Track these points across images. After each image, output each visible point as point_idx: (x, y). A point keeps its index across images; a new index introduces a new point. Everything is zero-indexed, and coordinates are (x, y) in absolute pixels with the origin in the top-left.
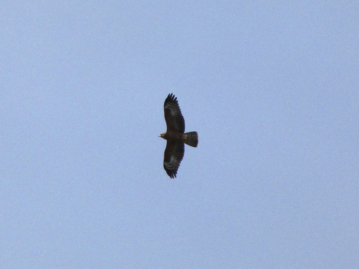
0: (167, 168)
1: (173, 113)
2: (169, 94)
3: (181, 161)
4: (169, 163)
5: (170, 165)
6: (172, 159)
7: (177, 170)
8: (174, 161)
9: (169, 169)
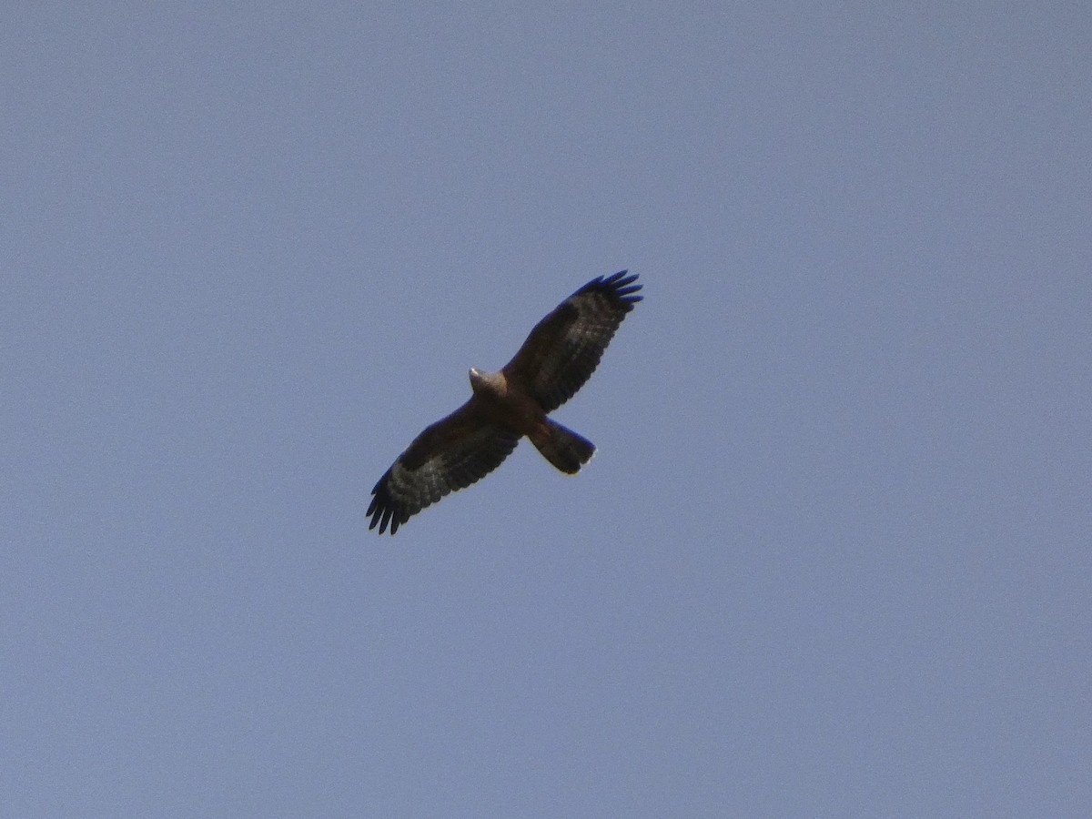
0: (390, 484)
1: (576, 331)
2: (624, 273)
3: (456, 490)
4: (410, 473)
5: (407, 480)
6: (431, 466)
7: (415, 510)
8: (428, 475)
9: (393, 492)
